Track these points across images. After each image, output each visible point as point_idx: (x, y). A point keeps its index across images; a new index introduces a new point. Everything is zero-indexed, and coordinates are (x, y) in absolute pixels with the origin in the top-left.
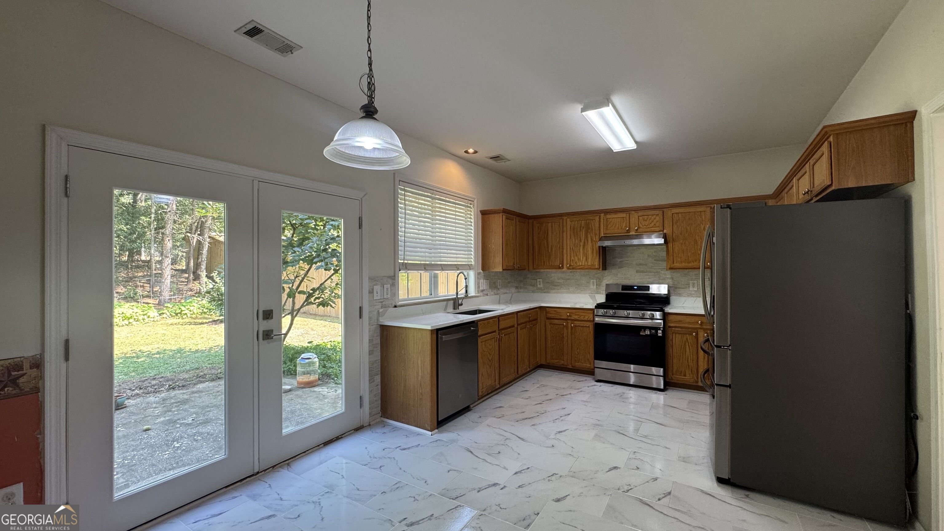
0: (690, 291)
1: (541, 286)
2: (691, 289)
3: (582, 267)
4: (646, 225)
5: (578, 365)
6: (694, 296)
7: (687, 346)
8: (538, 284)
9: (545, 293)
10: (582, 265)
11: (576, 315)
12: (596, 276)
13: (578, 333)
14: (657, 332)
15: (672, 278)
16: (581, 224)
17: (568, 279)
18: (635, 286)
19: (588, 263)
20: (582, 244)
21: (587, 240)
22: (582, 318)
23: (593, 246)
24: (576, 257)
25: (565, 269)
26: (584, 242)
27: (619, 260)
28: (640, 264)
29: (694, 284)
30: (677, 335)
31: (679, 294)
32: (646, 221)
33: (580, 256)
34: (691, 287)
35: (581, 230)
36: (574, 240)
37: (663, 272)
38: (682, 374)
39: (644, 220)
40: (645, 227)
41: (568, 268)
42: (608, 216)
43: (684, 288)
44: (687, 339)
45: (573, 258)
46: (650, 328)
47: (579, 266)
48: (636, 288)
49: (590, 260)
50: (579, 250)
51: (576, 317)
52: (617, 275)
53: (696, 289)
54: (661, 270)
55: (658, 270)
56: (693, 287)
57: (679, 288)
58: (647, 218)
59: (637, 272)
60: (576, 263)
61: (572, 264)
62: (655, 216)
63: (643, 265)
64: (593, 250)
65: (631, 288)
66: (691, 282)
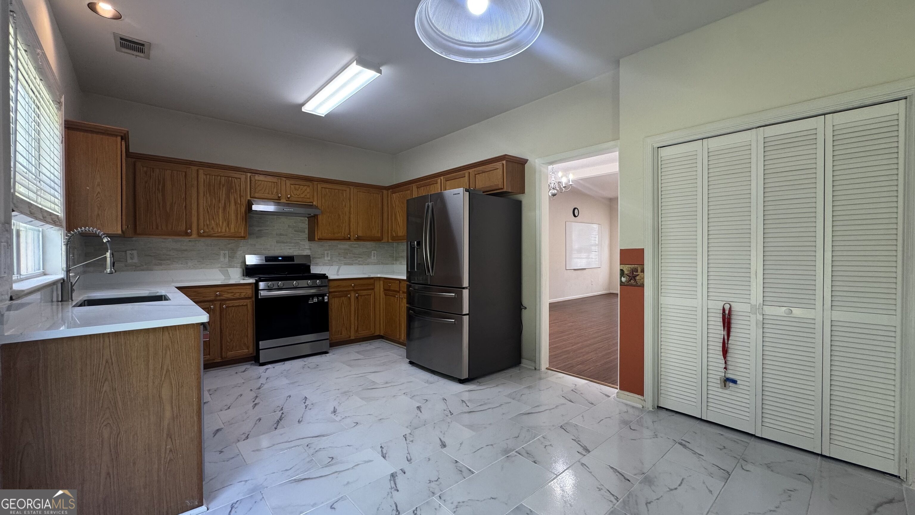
0: (325, 260)
1: (136, 260)
2: (326, 258)
3: (222, 234)
4: (298, 194)
5: (231, 354)
6: (328, 264)
7: (343, 308)
8: (128, 258)
9: (143, 270)
10: (221, 232)
11: (228, 293)
12: (229, 246)
13: (231, 316)
14: (323, 298)
15: (310, 249)
16: (220, 182)
17: (186, 250)
18: (280, 257)
19: (230, 229)
20: (221, 205)
21: (230, 202)
22: (237, 296)
23: (237, 210)
24: (213, 222)
25: (194, 236)
26: (225, 203)
27: (257, 229)
28: (281, 235)
29: (328, 254)
30: (336, 299)
31: (317, 263)
32: (298, 190)
33: (219, 221)
34: (326, 256)
35: (220, 188)
36: (209, 199)
37: (301, 243)
38: (340, 334)
39: (295, 189)
40: (297, 196)
41: (200, 235)
42: (257, 177)
43: (320, 258)
44: (343, 301)
45: (208, 223)
46: (317, 296)
47: (218, 232)
48: (280, 258)
49: (232, 226)
50: (218, 212)
51: (229, 296)
52: (255, 245)
53: (329, 259)
54: (301, 241)
55: (298, 241)
56: (328, 257)
57: (316, 258)
58: (299, 188)
59: (277, 242)
60: (213, 228)
61: (207, 230)
62: (306, 187)
63: (283, 235)
64: (237, 214)
65: (275, 259)
66: (326, 252)
